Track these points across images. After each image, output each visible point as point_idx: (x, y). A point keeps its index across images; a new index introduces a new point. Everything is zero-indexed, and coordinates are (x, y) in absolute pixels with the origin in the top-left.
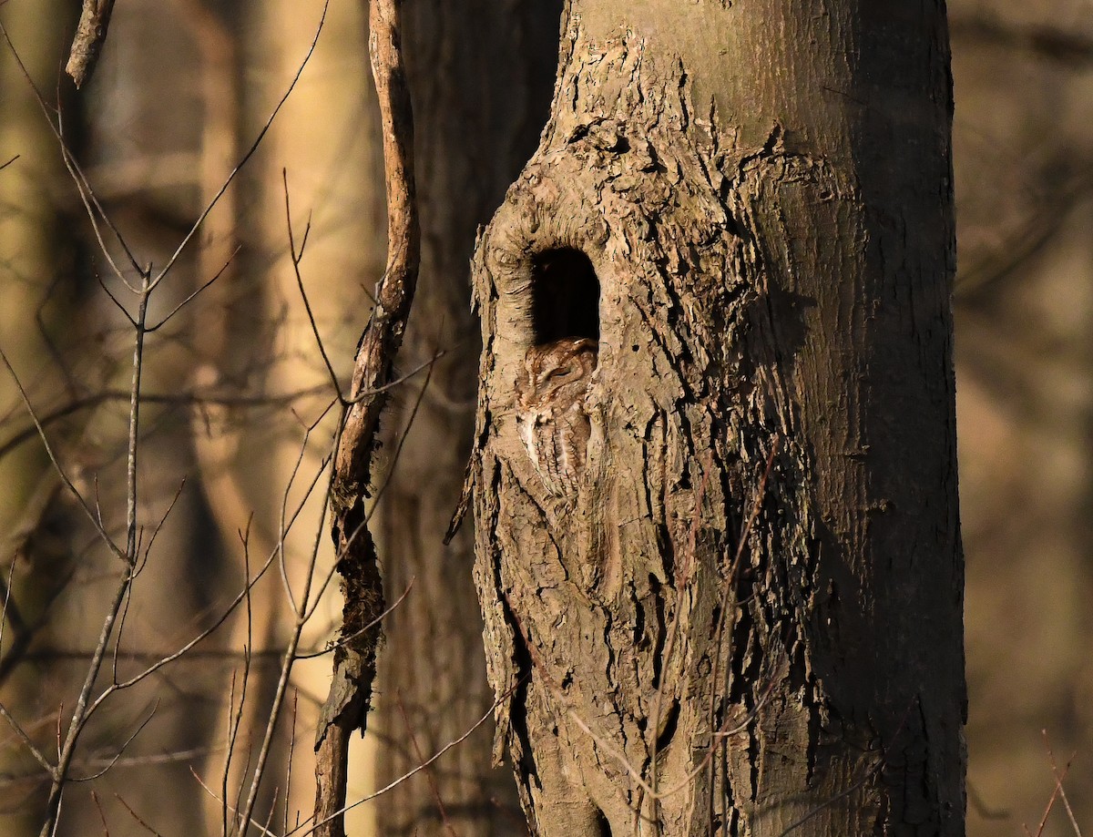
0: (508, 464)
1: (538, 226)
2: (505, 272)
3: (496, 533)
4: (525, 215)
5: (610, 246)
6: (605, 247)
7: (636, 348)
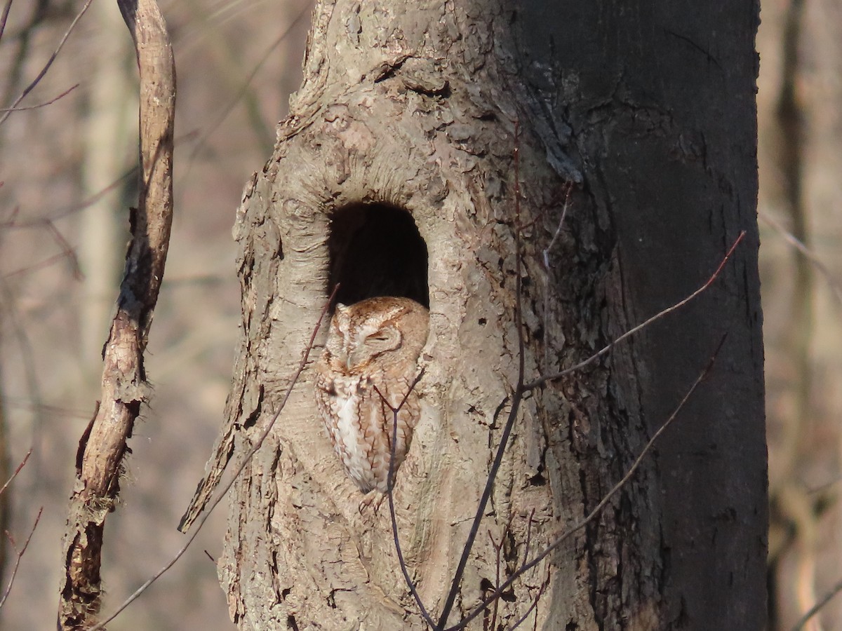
0: (291, 445)
1: (348, 175)
2: (297, 226)
3: (273, 524)
4: (330, 164)
5: (449, 204)
6: (443, 204)
7: (482, 321)
